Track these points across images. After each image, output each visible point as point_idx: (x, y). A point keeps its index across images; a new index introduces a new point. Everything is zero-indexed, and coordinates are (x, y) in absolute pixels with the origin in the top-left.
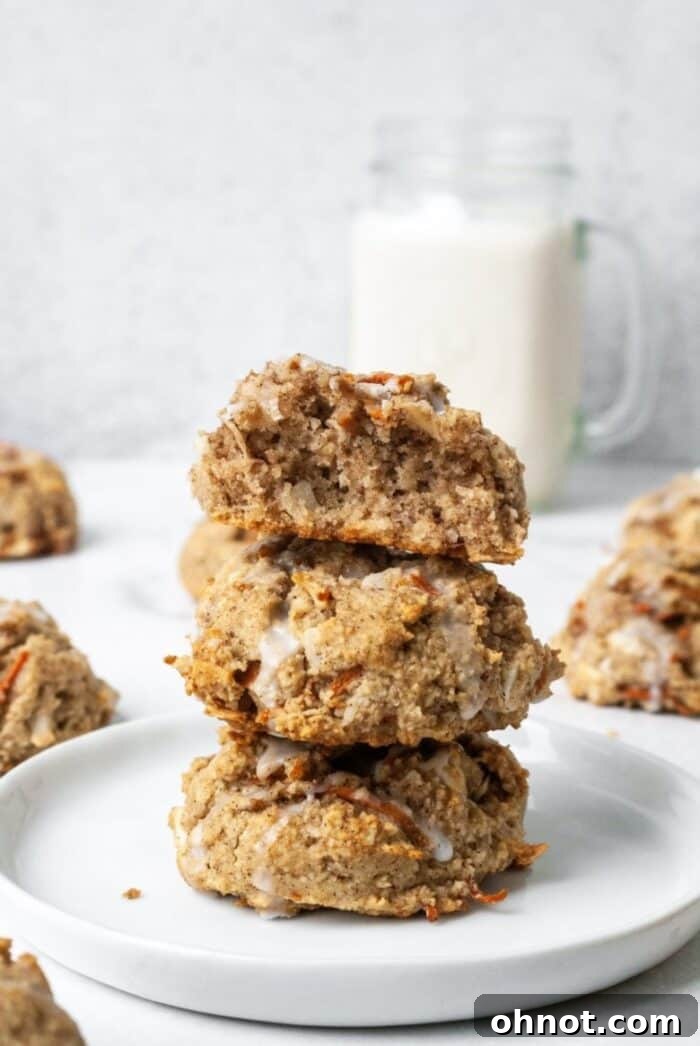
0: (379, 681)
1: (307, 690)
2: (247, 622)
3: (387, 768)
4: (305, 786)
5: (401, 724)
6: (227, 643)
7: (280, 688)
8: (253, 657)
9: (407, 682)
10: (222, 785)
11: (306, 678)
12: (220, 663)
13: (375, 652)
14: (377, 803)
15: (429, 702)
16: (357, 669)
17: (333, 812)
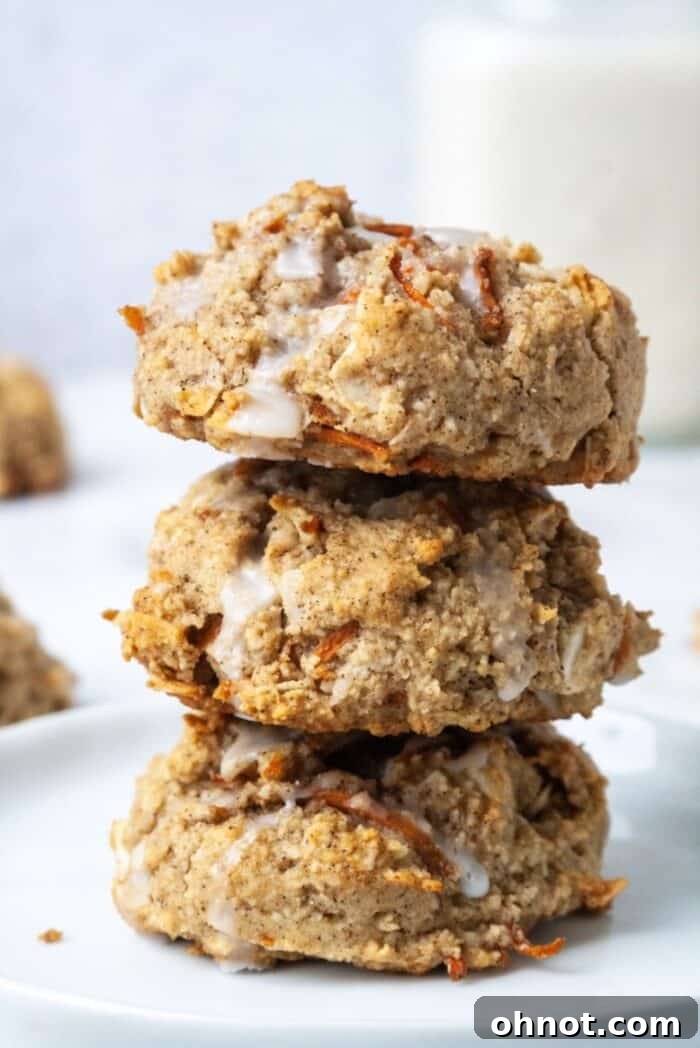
0: (380, 644)
1: (284, 655)
2: (207, 562)
3: (400, 766)
4: (283, 789)
5: (412, 704)
6: (179, 589)
7: (247, 651)
8: (212, 609)
9: (420, 646)
10: (176, 788)
11: (284, 639)
12: (167, 616)
13: (375, 604)
14: (382, 814)
15: (452, 674)
16: (352, 628)
17: (319, 824)
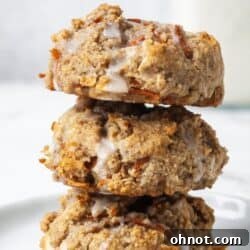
0: (158, 164)
1: (122, 170)
2: (88, 139)
3: (155, 209)
4: (120, 219)
5: (168, 184)
6: (79, 149)
7: (108, 169)
8: (93, 155)
9: (172, 164)
10: (72, 222)
11: (121, 164)
12: (78, 159)
13: (156, 150)
15: (181, 173)
16: (147, 159)
